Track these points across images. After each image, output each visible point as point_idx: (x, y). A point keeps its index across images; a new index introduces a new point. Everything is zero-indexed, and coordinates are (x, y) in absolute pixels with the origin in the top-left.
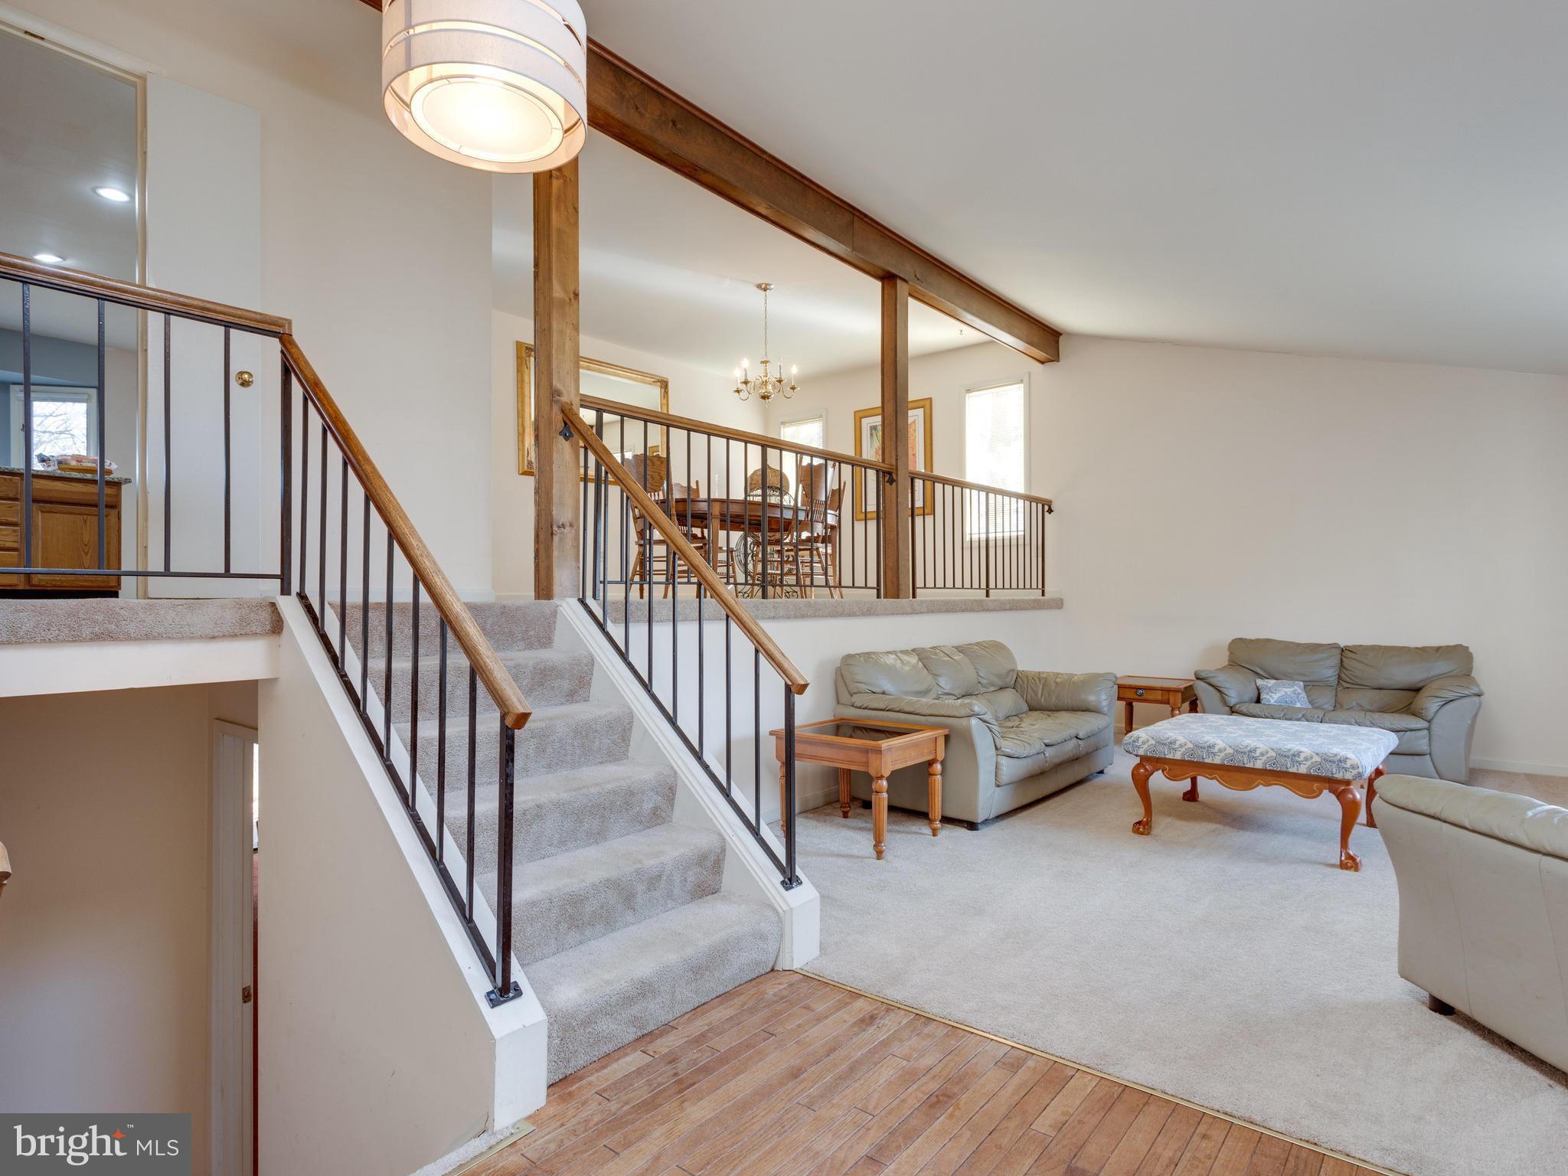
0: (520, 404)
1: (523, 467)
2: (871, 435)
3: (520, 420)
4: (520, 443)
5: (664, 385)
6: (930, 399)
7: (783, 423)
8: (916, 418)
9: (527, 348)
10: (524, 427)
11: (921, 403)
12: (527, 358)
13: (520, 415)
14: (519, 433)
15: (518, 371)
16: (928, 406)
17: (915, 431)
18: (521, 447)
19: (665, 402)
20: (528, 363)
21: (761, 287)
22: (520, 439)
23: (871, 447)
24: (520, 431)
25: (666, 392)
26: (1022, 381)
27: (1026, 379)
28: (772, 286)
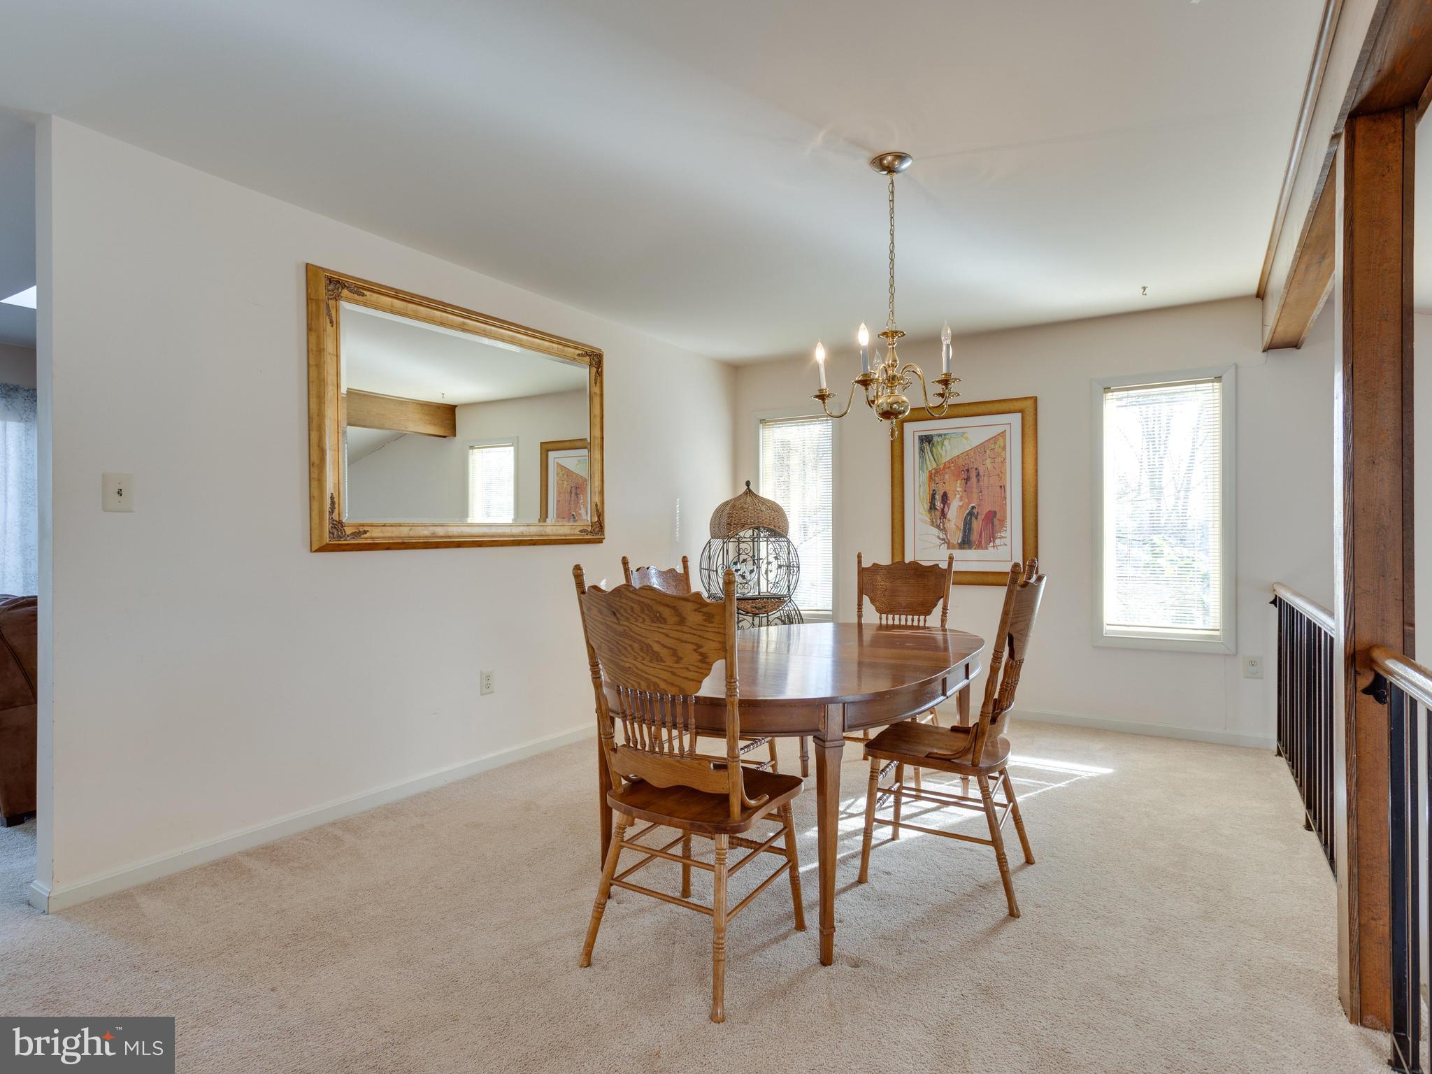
0: (314, 400)
1: (321, 536)
2: (922, 450)
3: (314, 435)
4: (315, 484)
5: (596, 360)
6: (1035, 399)
7: (763, 421)
8: (1007, 427)
9: (330, 280)
10: (322, 451)
11: (1018, 405)
12: (332, 303)
13: (315, 424)
14: (311, 464)
15: (309, 329)
16: (1030, 411)
17: (1004, 448)
18: (316, 493)
19: (596, 390)
20: (333, 312)
21: (886, 164)
22: (315, 475)
23: (921, 468)
24: (315, 459)
25: (599, 374)
26: (1218, 379)
27: (1228, 376)
28: (906, 165)
